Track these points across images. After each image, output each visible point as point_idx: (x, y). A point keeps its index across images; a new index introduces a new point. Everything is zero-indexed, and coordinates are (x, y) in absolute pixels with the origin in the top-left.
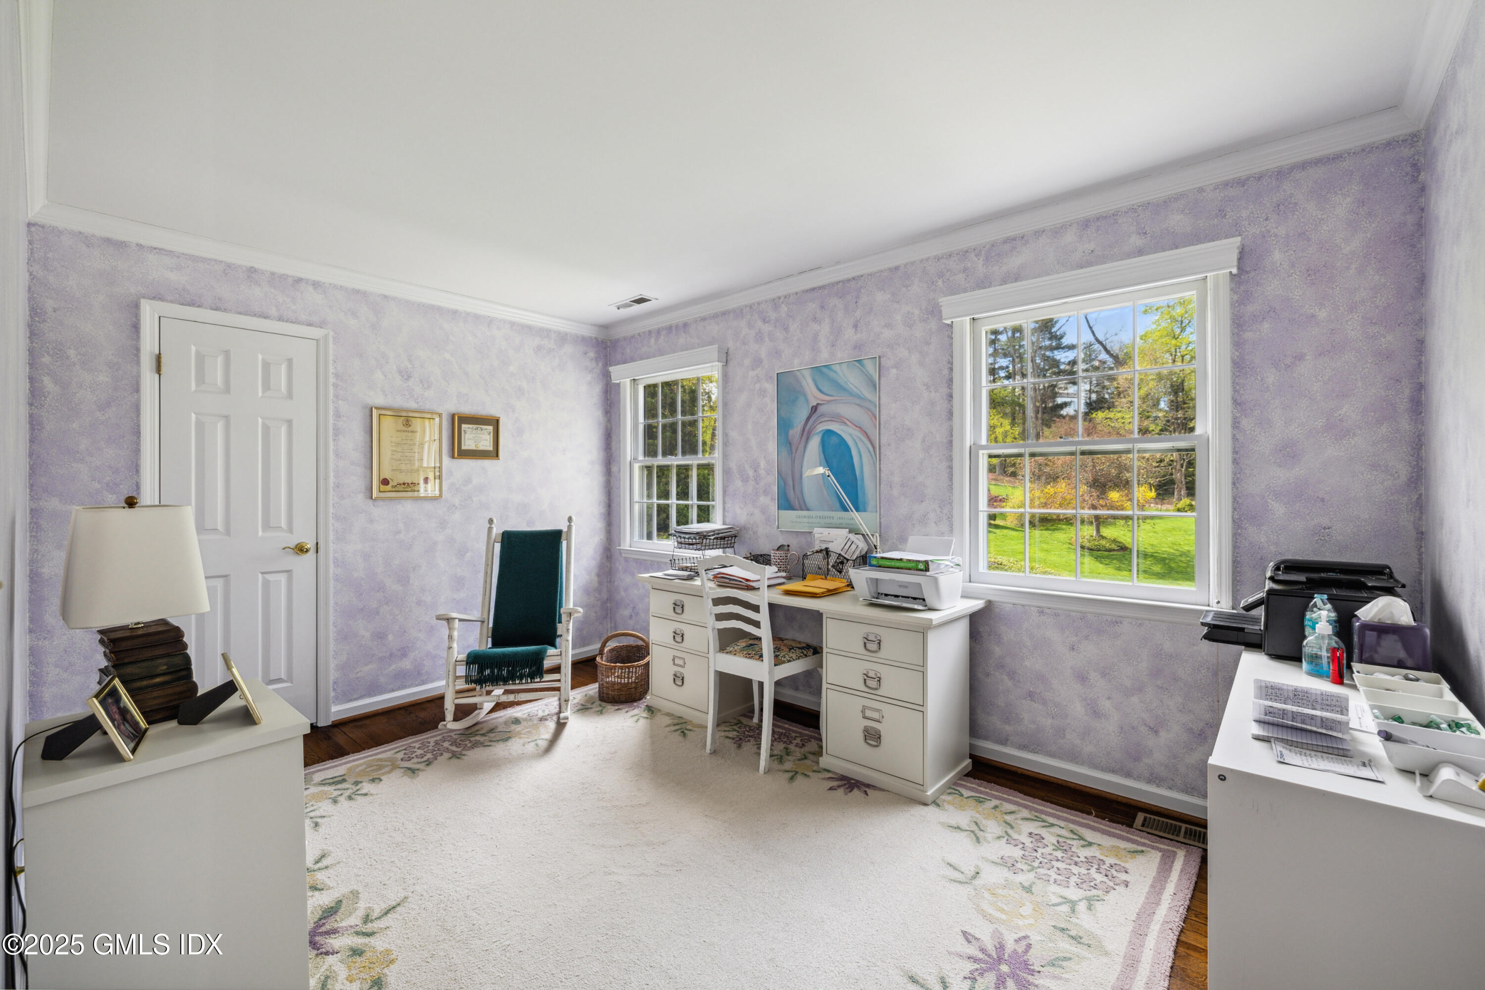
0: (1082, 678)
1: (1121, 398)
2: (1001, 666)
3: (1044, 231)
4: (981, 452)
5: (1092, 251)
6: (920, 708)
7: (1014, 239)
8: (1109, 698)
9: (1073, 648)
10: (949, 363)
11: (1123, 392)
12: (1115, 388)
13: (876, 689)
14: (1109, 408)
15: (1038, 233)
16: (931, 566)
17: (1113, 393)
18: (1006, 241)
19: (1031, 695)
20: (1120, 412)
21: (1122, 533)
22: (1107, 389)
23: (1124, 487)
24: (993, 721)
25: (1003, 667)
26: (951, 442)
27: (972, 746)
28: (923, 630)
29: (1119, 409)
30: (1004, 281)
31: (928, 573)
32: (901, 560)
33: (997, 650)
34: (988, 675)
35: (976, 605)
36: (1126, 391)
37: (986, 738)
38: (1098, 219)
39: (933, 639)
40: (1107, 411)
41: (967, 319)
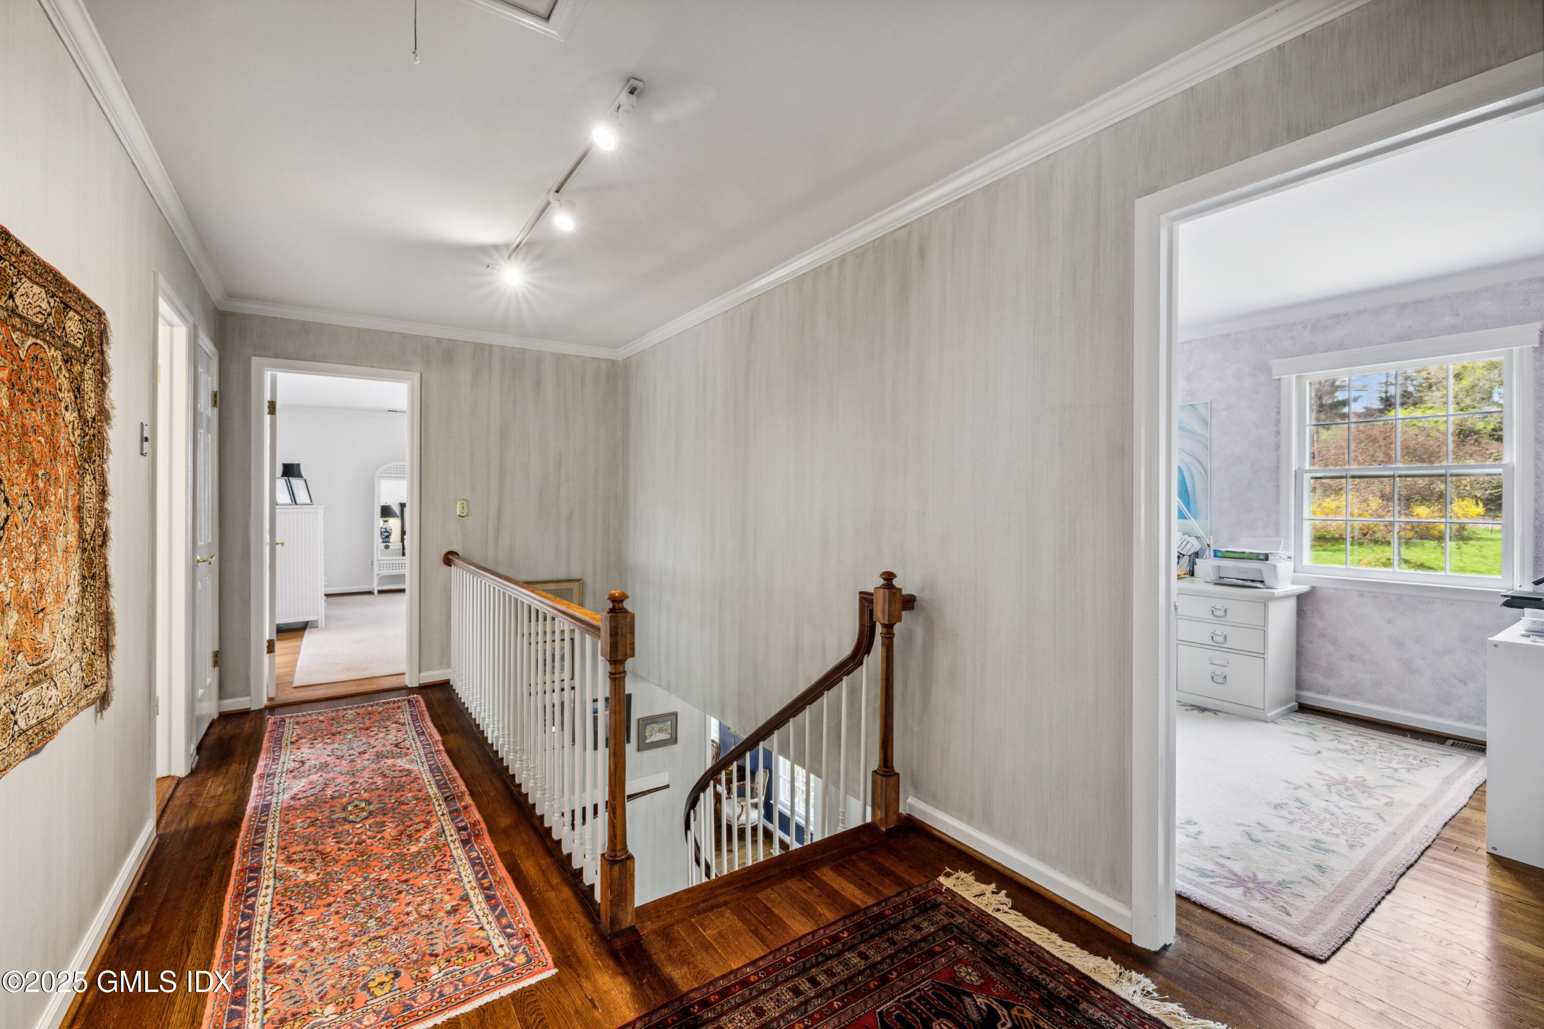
0: (1398, 643)
1: (1433, 391)
2: (1323, 635)
3: (1365, 311)
4: (1306, 475)
5: (1410, 327)
6: (1262, 655)
7: (1338, 316)
8: (1423, 659)
9: (1390, 622)
10: (1276, 407)
11: (1436, 383)
12: (1424, 379)
13: (1222, 643)
14: (1415, 404)
15: (1360, 312)
16: (1270, 557)
17: (1420, 385)
18: (1331, 317)
19: (1351, 657)
20: (1431, 408)
21: (1433, 556)
22: (1413, 380)
23: (1438, 500)
24: (1317, 677)
25: (1325, 636)
26: (1278, 468)
27: (1297, 696)
28: (1265, 602)
29: (1430, 405)
30: (1328, 349)
31: (1267, 562)
32: (1243, 552)
33: (1320, 624)
34: (1311, 642)
35: (1304, 588)
36: (1441, 382)
37: (1309, 690)
38: (1415, 303)
39: (1273, 607)
40: (1412, 408)
41: (1294, 376)
